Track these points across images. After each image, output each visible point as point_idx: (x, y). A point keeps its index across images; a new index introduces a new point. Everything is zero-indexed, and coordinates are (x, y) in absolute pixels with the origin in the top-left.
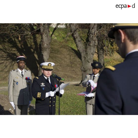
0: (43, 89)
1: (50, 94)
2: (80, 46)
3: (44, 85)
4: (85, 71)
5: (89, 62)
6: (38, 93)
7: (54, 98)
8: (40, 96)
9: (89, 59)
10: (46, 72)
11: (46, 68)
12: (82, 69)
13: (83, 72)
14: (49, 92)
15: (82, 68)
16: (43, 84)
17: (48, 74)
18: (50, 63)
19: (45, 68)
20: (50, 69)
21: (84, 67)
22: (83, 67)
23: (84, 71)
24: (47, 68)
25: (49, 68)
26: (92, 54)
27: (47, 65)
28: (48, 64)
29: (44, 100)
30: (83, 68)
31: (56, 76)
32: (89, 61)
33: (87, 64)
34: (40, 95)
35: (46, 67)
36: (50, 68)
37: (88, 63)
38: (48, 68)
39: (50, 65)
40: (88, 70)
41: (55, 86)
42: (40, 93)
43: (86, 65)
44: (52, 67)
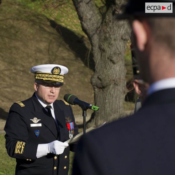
0: (37, 133)
1: (54, 149)
2: (89, 17)
3: (39, 123)
4: (102, 87)
5: (114, 63)
6: (18, 142)
7: (66, 157)
8: (22, 150)
9: (115, 54)
10: (46, 91)
11: (47, 79)
12: (94, 82)
13: (96, 90)
14: (52, 143)
15: (95, 80)
16: (35, 120)
17: (52, 94)
18: (57, 68)
19: (44, 79)
20: (55, 82)
21: (100, 77)
22: (96, 77)
23: (100, 88)
24: (49, 79)
25: (55, 80)
26: (122, 38)
27: (50, 72)
28: (53, 69)
29: (33, 161)
30: (98, 77)
31: (77, 99)
32: (114, 59)
33: (108, 67)
34: (23, 147)
35: (47, 75)
36: (57, 80)
37: (112, 64)
38: (51, 79)
39: (56, 71)
40: (111, 86)
41: (67, 127)
42: (24, 143)
43: (105, 71)
44: (61, 77)
